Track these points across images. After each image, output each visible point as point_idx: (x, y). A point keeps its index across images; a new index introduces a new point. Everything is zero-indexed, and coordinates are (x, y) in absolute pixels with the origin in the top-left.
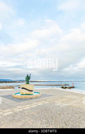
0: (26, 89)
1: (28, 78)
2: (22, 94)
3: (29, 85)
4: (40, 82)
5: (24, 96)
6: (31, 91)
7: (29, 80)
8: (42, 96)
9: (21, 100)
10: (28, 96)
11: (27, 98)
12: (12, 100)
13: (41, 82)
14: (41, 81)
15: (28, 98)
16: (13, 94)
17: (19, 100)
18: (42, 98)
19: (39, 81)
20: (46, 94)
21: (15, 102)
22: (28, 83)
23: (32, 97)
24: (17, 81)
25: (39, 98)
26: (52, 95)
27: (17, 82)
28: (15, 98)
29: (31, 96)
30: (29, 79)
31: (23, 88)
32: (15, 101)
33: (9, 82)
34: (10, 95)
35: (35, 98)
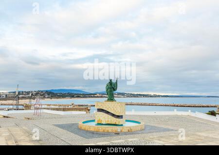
0: (108, 113)
1: (112, 87)
2: (100, 123)
3: (114, 102)
4: (155, 96)
5: (101, 128)
6: (118, 117)
7: (114, 92)
8: (144, 130)
9: (94, 135)
10: (110, 129)
11: (108, 132)
12: (76, 134)
13: (159, 96)
14: (158, 94)
15: (110, 131)
16: (80, 123)
17: (91, 135)
18: (142, 133)
19: (152, 94)
20: (156, 125)
21: (80, 137)
22: (111, 99)
23: (119, 131)
24: (98, 95)
25: (135, 134)
26: (172, 130)
27: (98, 97)
28: (83, 130)
29: (119, 129)
30: (114, 90)
31: (100, 110)
32: (82, 136)
33: (78, 96)
34: (73, 124)
35: (125, 134)
